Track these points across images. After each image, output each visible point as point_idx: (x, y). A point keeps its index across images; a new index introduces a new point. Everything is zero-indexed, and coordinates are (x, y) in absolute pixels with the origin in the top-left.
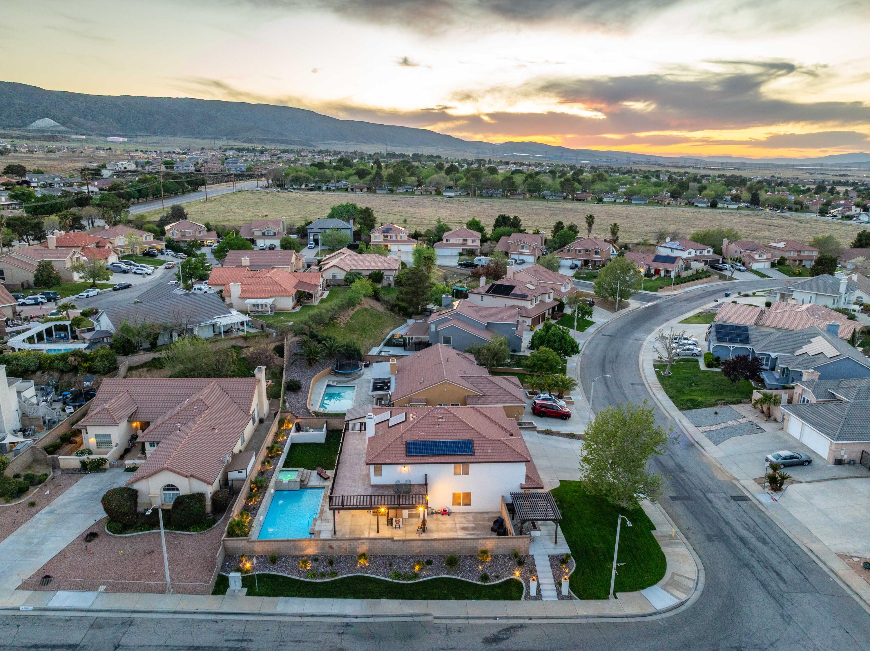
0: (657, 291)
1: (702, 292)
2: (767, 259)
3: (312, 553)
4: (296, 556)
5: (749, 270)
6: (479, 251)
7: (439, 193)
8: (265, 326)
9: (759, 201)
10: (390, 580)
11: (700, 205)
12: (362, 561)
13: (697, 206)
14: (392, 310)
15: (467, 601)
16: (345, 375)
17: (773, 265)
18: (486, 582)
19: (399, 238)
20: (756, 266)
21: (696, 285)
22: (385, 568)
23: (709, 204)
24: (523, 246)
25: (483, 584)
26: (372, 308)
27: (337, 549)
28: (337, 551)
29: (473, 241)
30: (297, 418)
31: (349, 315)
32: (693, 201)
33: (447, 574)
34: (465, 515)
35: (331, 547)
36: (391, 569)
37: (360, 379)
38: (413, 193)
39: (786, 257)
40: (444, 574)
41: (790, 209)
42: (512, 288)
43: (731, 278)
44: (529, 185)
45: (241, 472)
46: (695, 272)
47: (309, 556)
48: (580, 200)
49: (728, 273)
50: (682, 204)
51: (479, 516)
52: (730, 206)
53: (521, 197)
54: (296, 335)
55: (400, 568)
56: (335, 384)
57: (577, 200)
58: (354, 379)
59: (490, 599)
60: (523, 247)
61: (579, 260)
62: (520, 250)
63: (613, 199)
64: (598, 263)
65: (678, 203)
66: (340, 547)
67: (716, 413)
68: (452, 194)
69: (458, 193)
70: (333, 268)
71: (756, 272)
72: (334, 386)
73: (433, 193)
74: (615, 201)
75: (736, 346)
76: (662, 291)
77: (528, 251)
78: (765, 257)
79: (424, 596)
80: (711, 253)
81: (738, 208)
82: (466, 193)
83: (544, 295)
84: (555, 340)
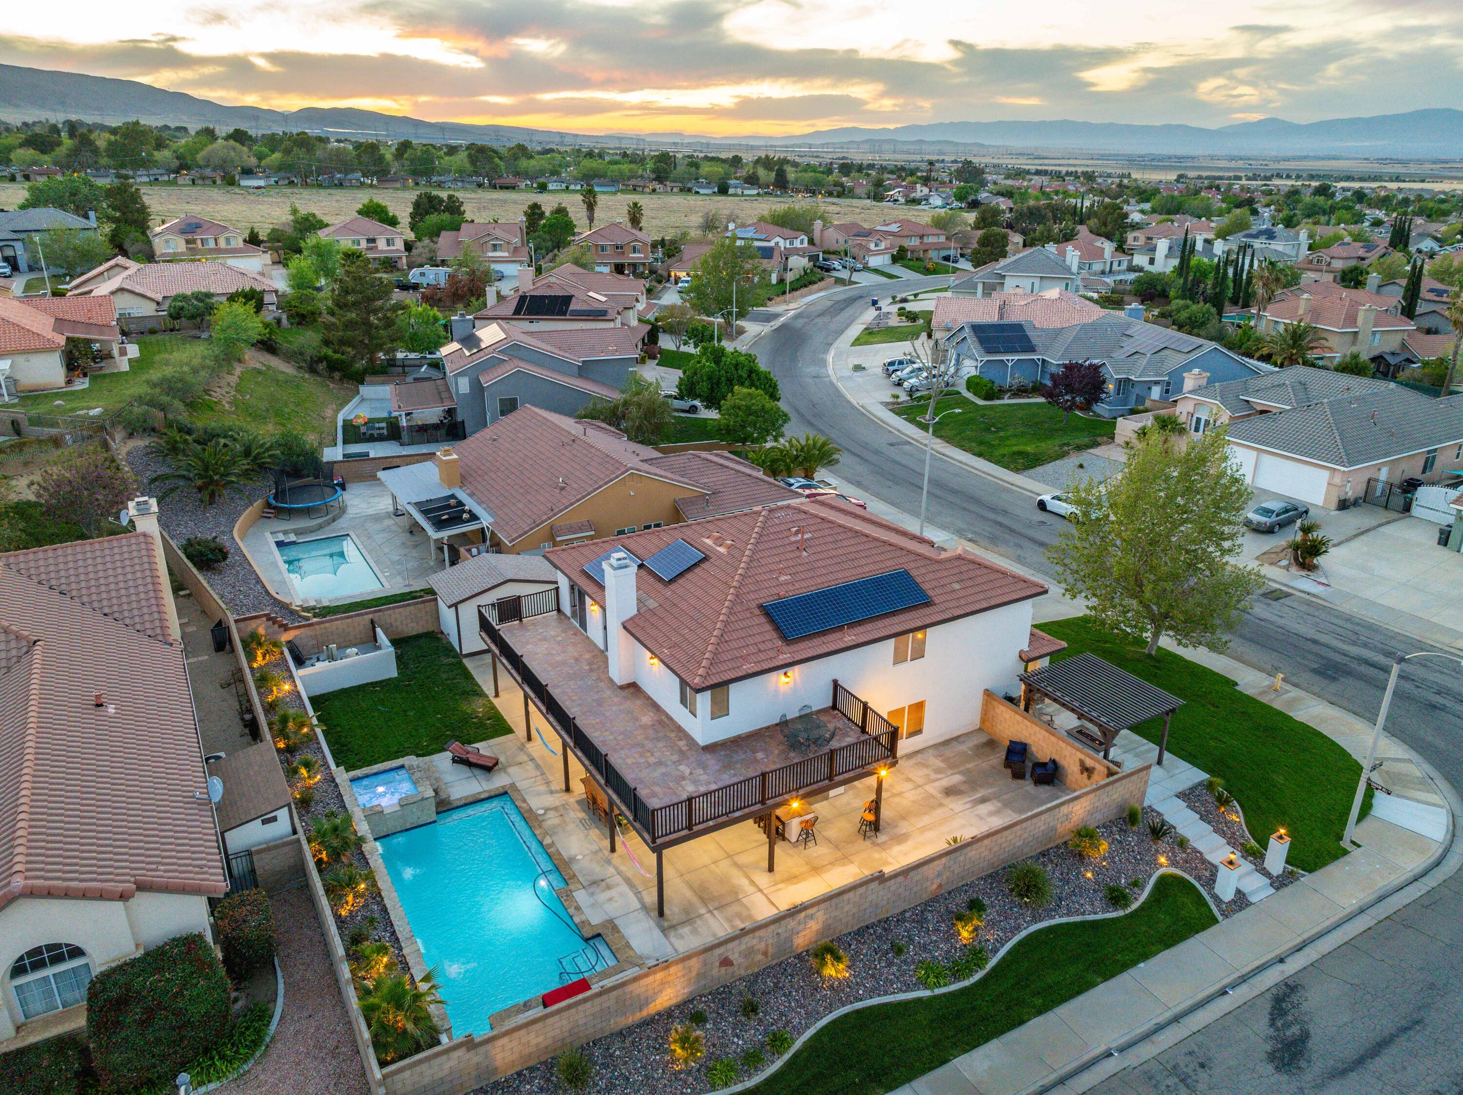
0: (765, 306)
1: (829, 303)
2: (886, 249)
3: (674, 1001)
4: (630, 1030)
5: (866, 268)
6: (404, 260)
7: (231, 182)
8: (24, 424)
9: (788, 182)
10: (926, 993)
11: (702, 191)
12: (834, 971)
13: (697, 193)
14: (313, 370)
15: (1132, 972)
16: (308, 512)
17: (895, 259)
18: (1126, 906)
19: (222, 244)
20: (874, 261)
21: (811, 294)
22: (890, 964)
23: (716, 190)
24: (495, 246)
25: (1121, 913)
26: (269, 368)
27: (741, 960)
28: (742, 967)
29: (389, 242)
30: (286, 628)
31: (229, 384)
32: (689, 185)
33: (1035, 919)
34: (919, 758)
35: (726, 962)
36: (905, 962)
37: (346, 516)
38: (174, 183)
39: (906, 245)
40: (1029, 924)
41: (830, 194)
42: (568, 299)
43: (851, 283)
44: (412, 161)
45: (274, 819)
46: (803, 273)
47: (668, 1014)
48: (507, 188)
49: (844, 275)
50: (675, 190)
51: (949, 752)
52: (746, 192)
53: (398, 185)
54: (131, 436)
55: (924, 948)
56: (292, 538)
57: (501, 188)
58: (334, 520)
59: (1168, 946)
60: (495, 248)
61: (605, 264)
62: (490, 254)
63: (564, 186)
64: (641, 269)
65: (669, 189)
66: (749, 952)
67: (1081, 466)
68: (261, 183)
69: (272, 181)
70: (119, 293)
71: (876, 271)
72: (293, 543)
73: (219, 182)
74: (567, 188)
75: (1016, 358)
76: (772, 305)
77: (506, 254)
78: (882, 246)
79: (1039, 1002)
80: (806, 244)
81: (758, 194)
82: (287, 182)
83: (627, 312)
84: (741, 376)
